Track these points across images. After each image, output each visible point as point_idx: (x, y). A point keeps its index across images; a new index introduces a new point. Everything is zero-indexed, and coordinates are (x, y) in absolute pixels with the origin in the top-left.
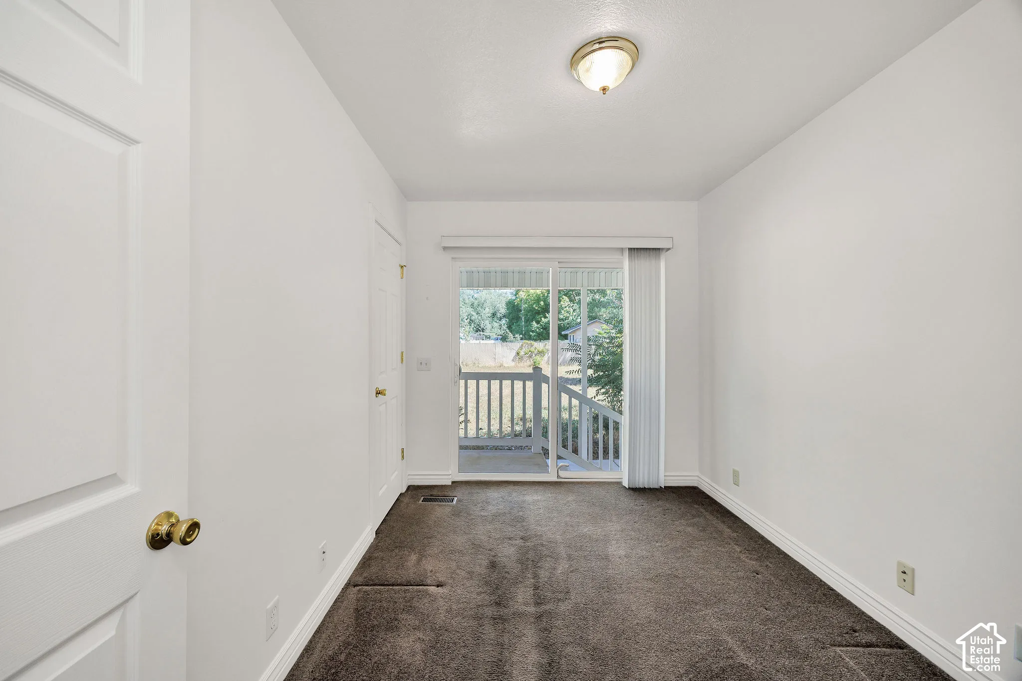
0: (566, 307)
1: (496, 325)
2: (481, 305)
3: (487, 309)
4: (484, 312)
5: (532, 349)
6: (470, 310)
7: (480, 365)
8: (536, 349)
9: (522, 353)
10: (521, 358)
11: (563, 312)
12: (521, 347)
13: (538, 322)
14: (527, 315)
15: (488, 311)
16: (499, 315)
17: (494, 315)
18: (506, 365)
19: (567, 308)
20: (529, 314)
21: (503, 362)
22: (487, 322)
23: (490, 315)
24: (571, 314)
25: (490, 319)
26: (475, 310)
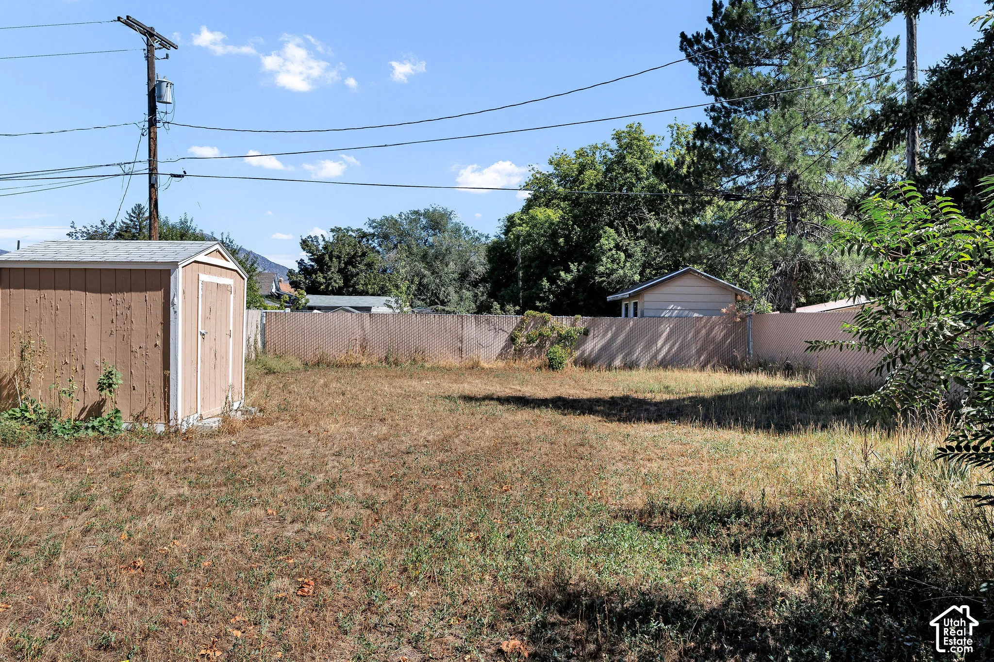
0: (611, 250)
1: (468, 294)
2: (441, 256)
3: (452, 265)
4: (446, 270)
5: (546, 331)
6: (421, 266)
7: (427, 365)
8: (553, 329)
9: (522, 340)
10: (519, 352)
11: (604, 259)
12: (519, 327)
13: (552, 281)
14: (529, 267)
15: (452, 268)
16: (473, 276)
17: (464, 276)
18: (486, 366)
19: (614, 252)
20: (533, 265)
21: (478, 357)
22: (451, 289)
23: (456, 276)
24: (622, 264)
25: (457, 284)
26: (429, 266)
